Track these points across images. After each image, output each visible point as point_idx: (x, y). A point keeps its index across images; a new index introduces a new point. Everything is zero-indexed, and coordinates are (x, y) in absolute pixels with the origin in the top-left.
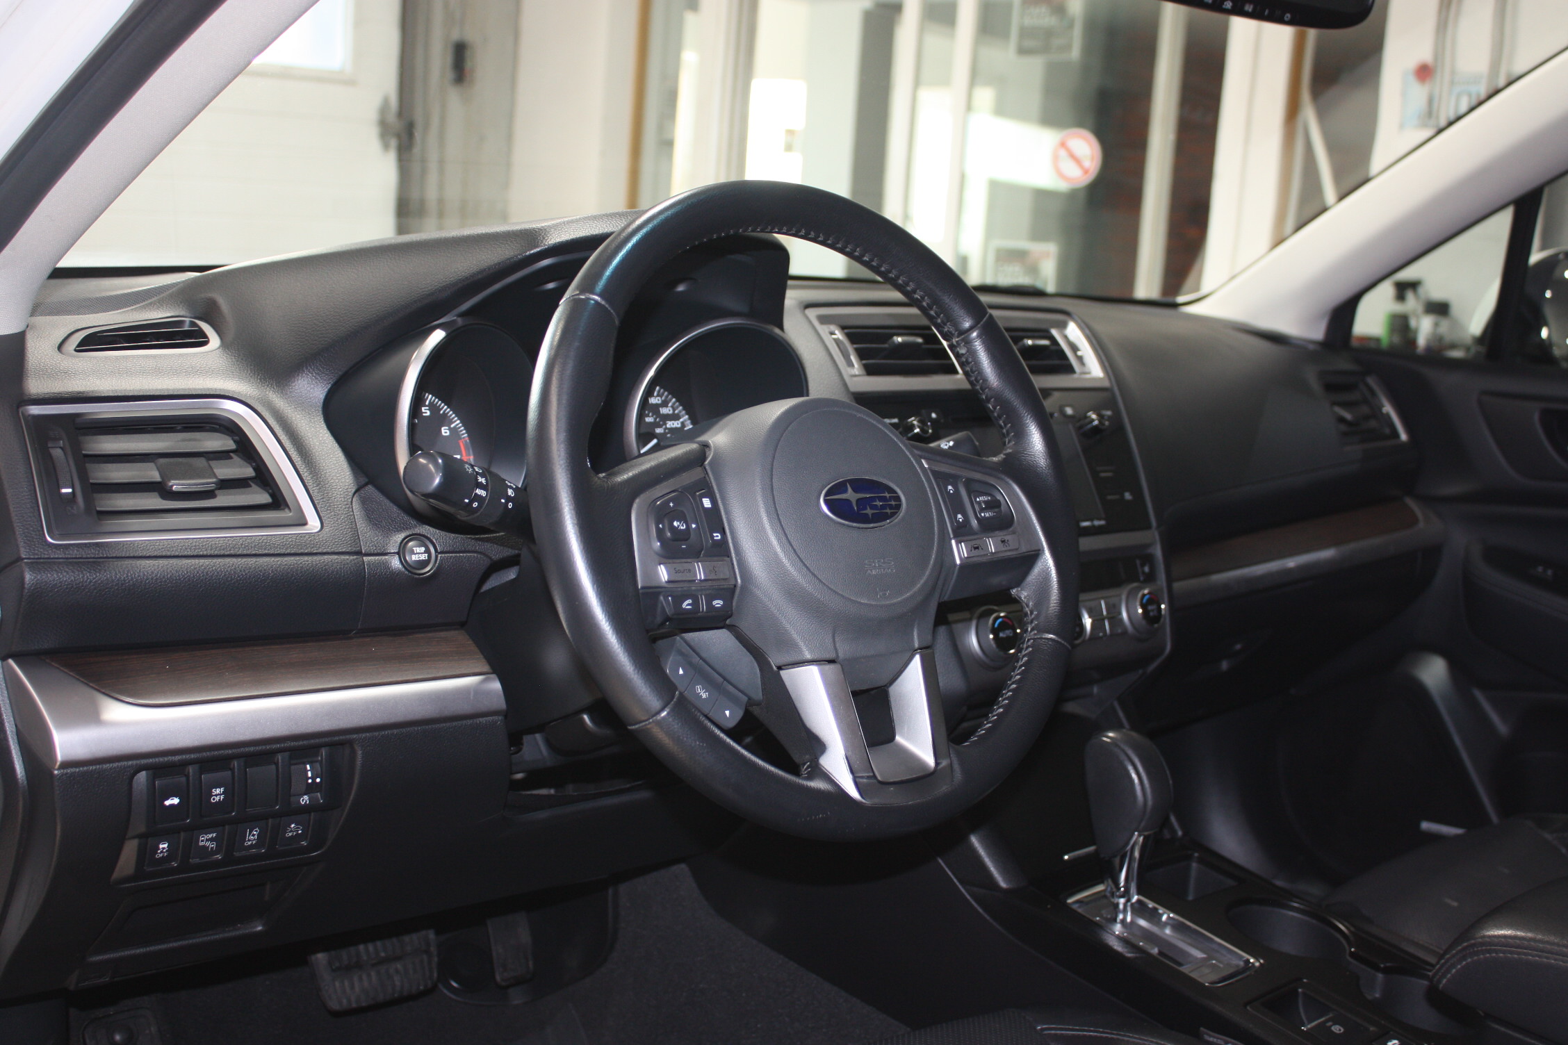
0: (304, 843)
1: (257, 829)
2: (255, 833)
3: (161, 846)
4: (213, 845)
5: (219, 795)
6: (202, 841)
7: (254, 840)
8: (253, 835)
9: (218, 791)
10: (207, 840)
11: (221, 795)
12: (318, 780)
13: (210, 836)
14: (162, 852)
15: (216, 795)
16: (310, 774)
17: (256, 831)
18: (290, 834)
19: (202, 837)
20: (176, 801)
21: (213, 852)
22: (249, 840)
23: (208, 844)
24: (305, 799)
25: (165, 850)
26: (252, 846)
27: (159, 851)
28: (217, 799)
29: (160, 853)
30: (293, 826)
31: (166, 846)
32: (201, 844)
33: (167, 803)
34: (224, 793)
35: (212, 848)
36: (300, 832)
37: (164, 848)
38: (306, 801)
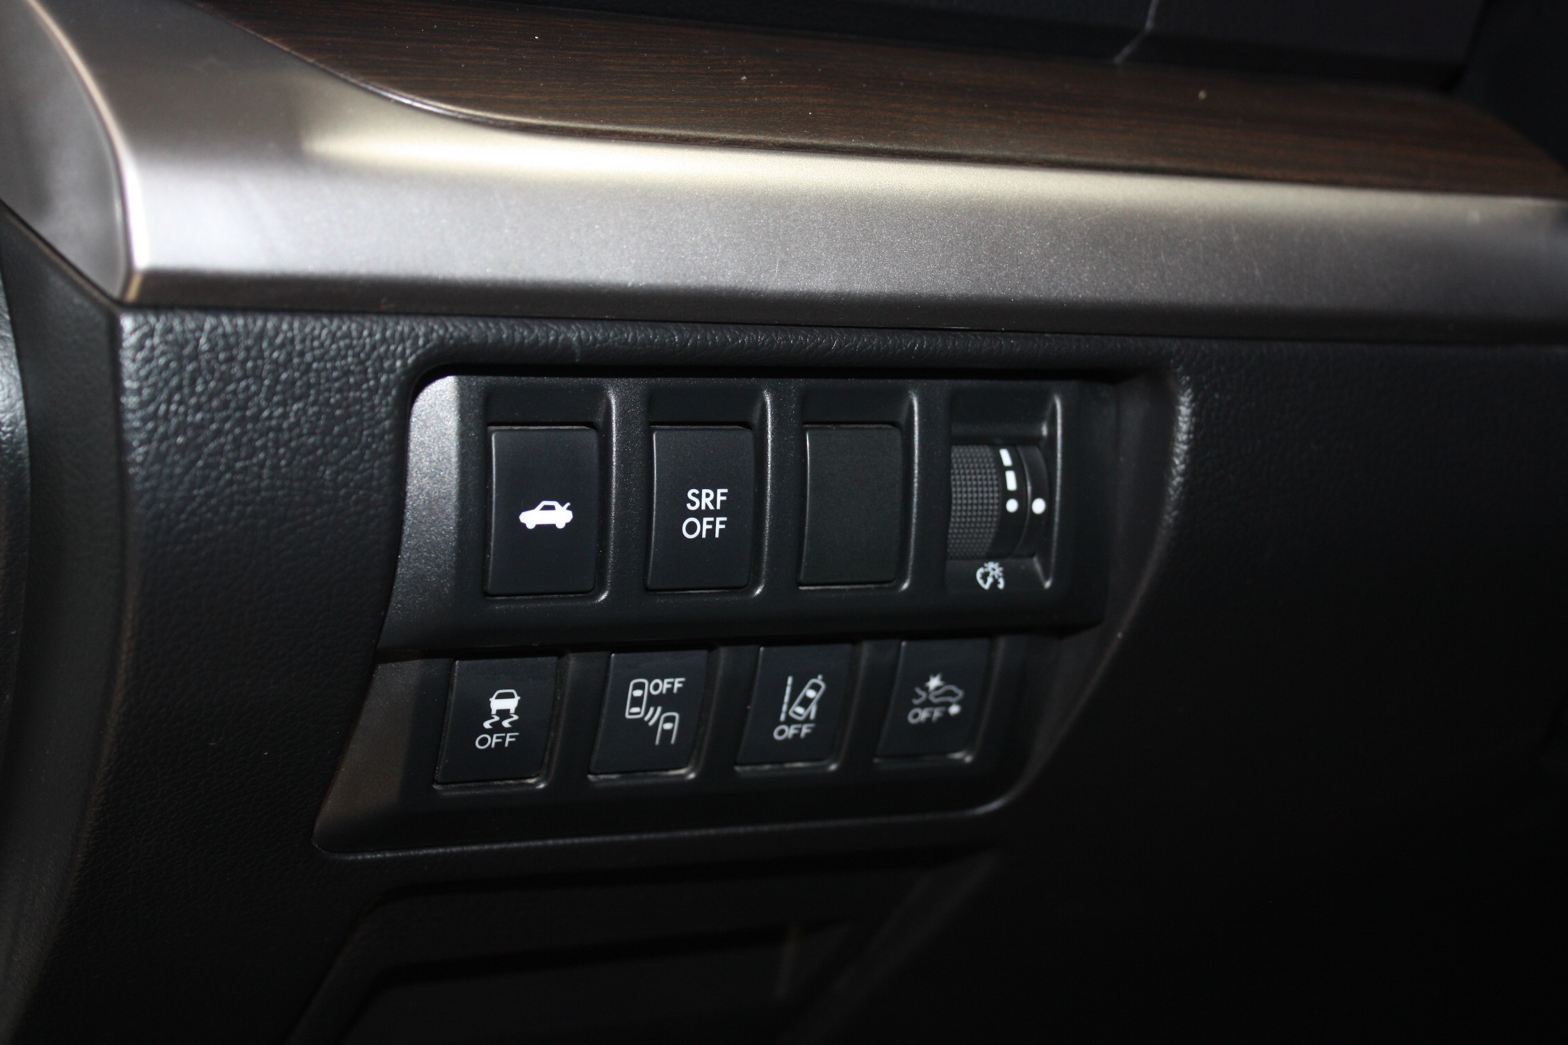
0: (964, 757)
1: (819, 680)
2: (811, 694)
3: (496, 704)
4: (666, 723)
5: (707, 512)
6: (637, 702)
7: (807, 720)
8: (806, 702)
9: (706, 498)
10: (653, 701)
11: (715, 514)
12: (1039, 506)
13: (664, 686)
14: (497, 727)
15: (700, 514)
16: (1011, 482)
17: (816, 687)
18: (923, 715)
19: (640, 686)
20: (561, 516)
21: (672, 755)
22: (790, 721)
23: (654, 716)
24: (991, 574)
25: (506, 724)
26: (795, 747)
27: (487, 725)
28: (703, 527)
29: (491, 732)
30: (934, 682)
31: (511, 704)
32: (632, 712)
33: (532, 518)
34: (726, 509)
35: (666, 734)
36: (954, 710)
37: (504, 714)
38: (996, 582)
